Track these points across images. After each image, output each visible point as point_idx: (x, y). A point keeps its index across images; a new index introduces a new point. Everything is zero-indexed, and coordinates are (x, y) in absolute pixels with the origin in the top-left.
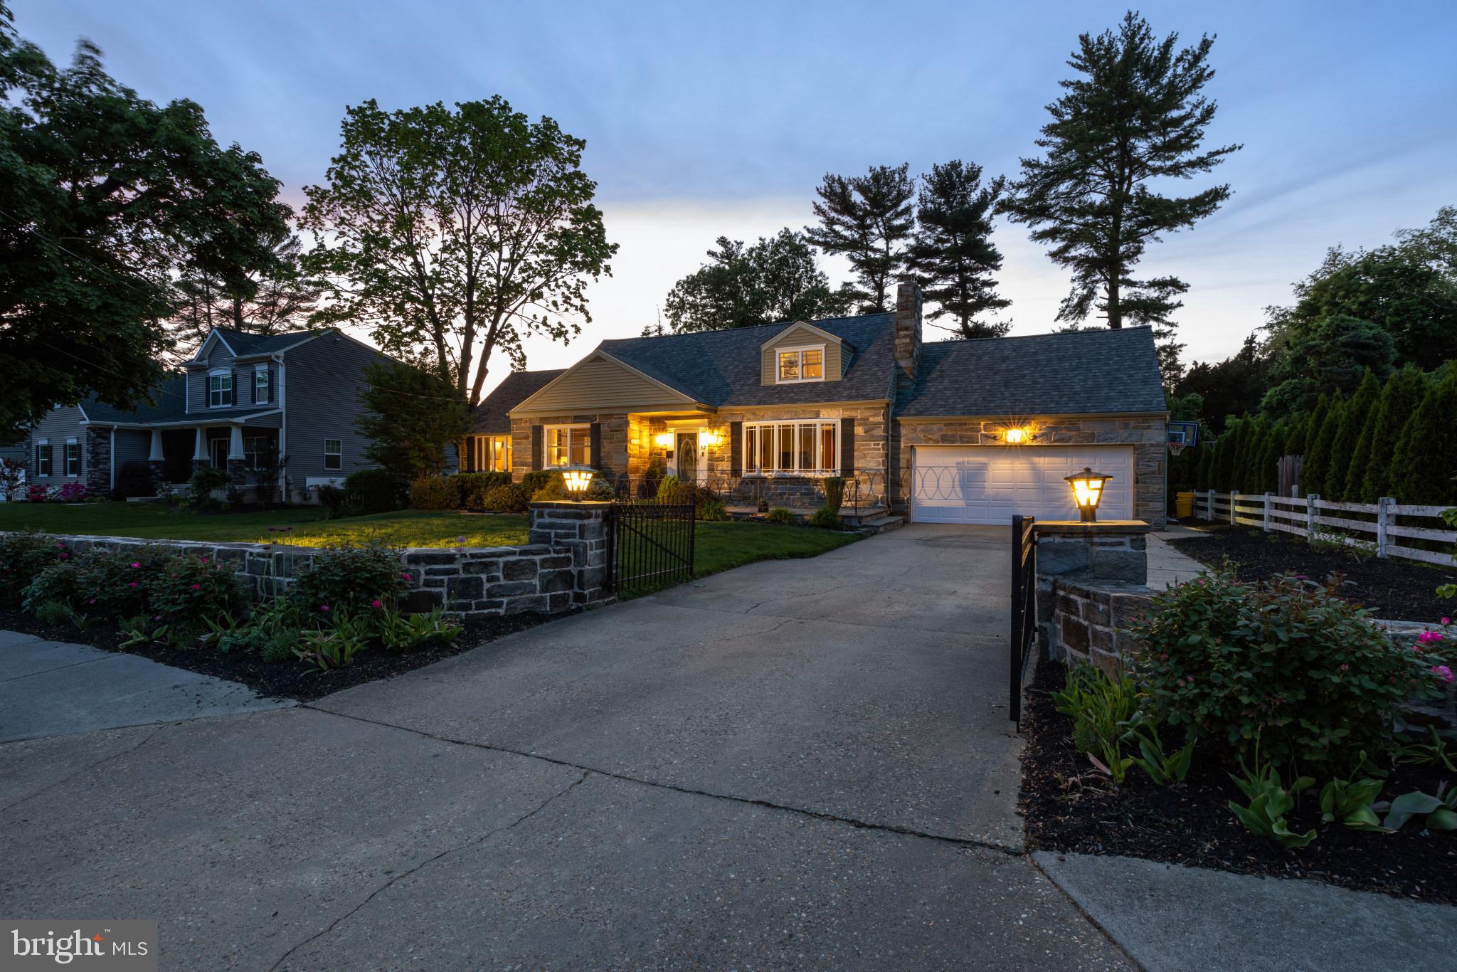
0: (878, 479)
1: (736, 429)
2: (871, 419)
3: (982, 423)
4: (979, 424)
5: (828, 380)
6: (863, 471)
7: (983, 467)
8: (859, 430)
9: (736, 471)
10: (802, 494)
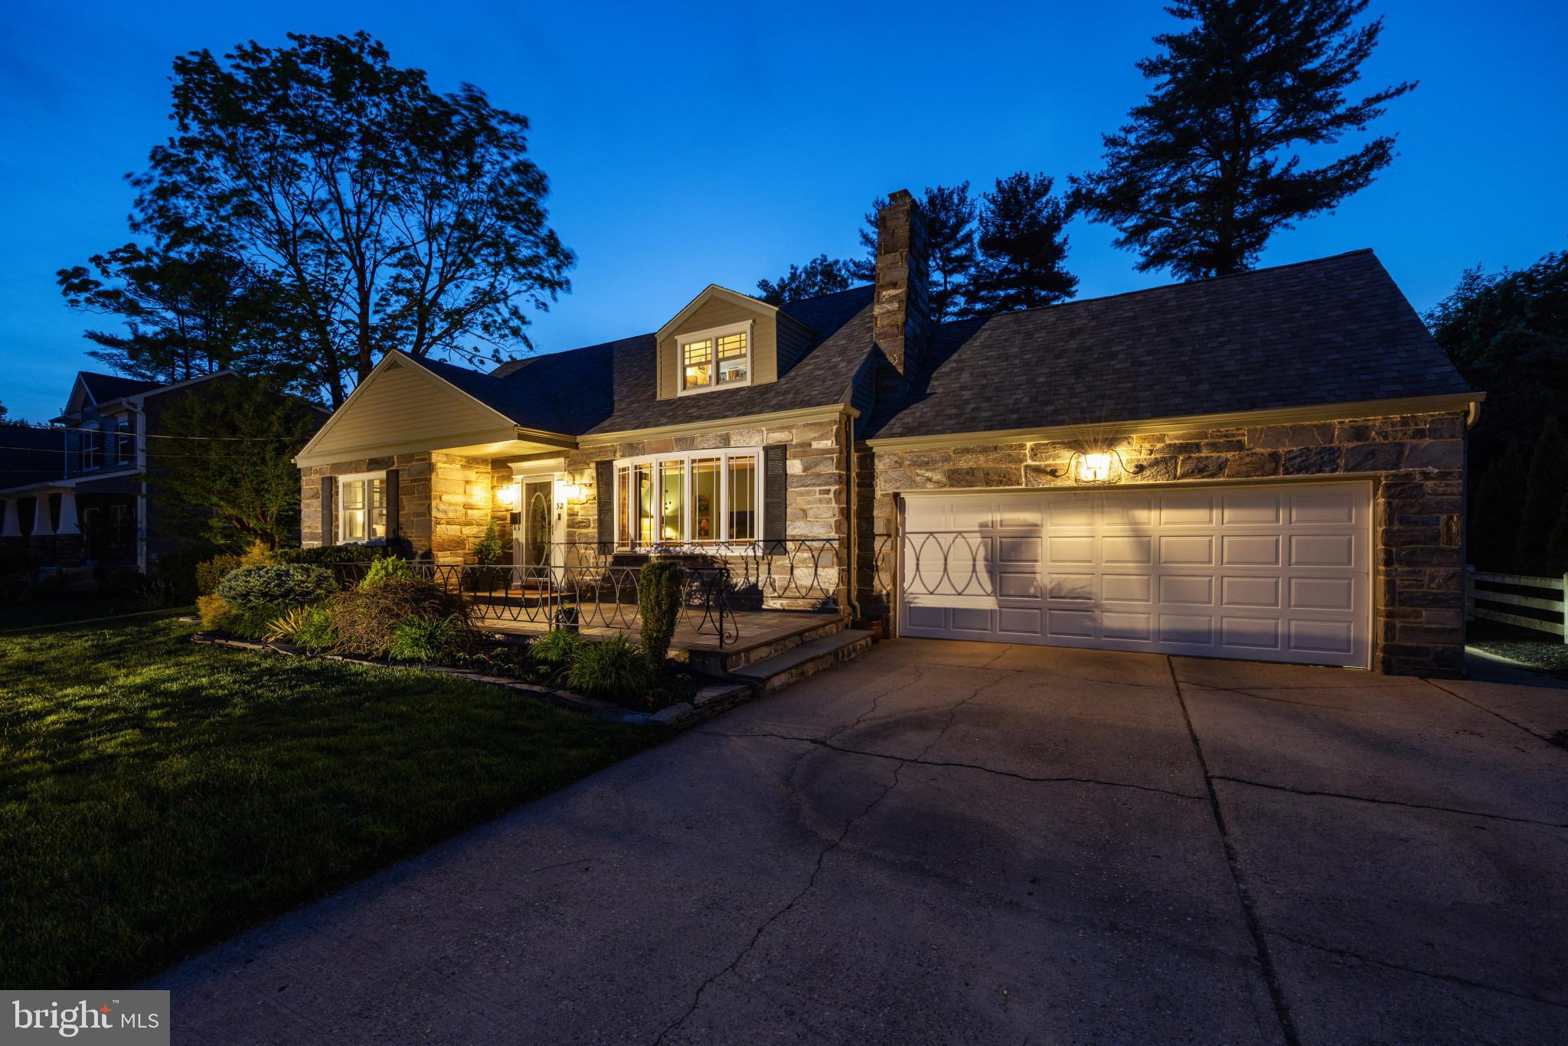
0: (828, 557)
1: (604, 471)
2: (815, 445)
3: (1029, 444)
4: (1022, 446)
5: (756, 383)
6: (802, 541)
7: (1031, 533)
8: (794, 467)
9: (604, 545)
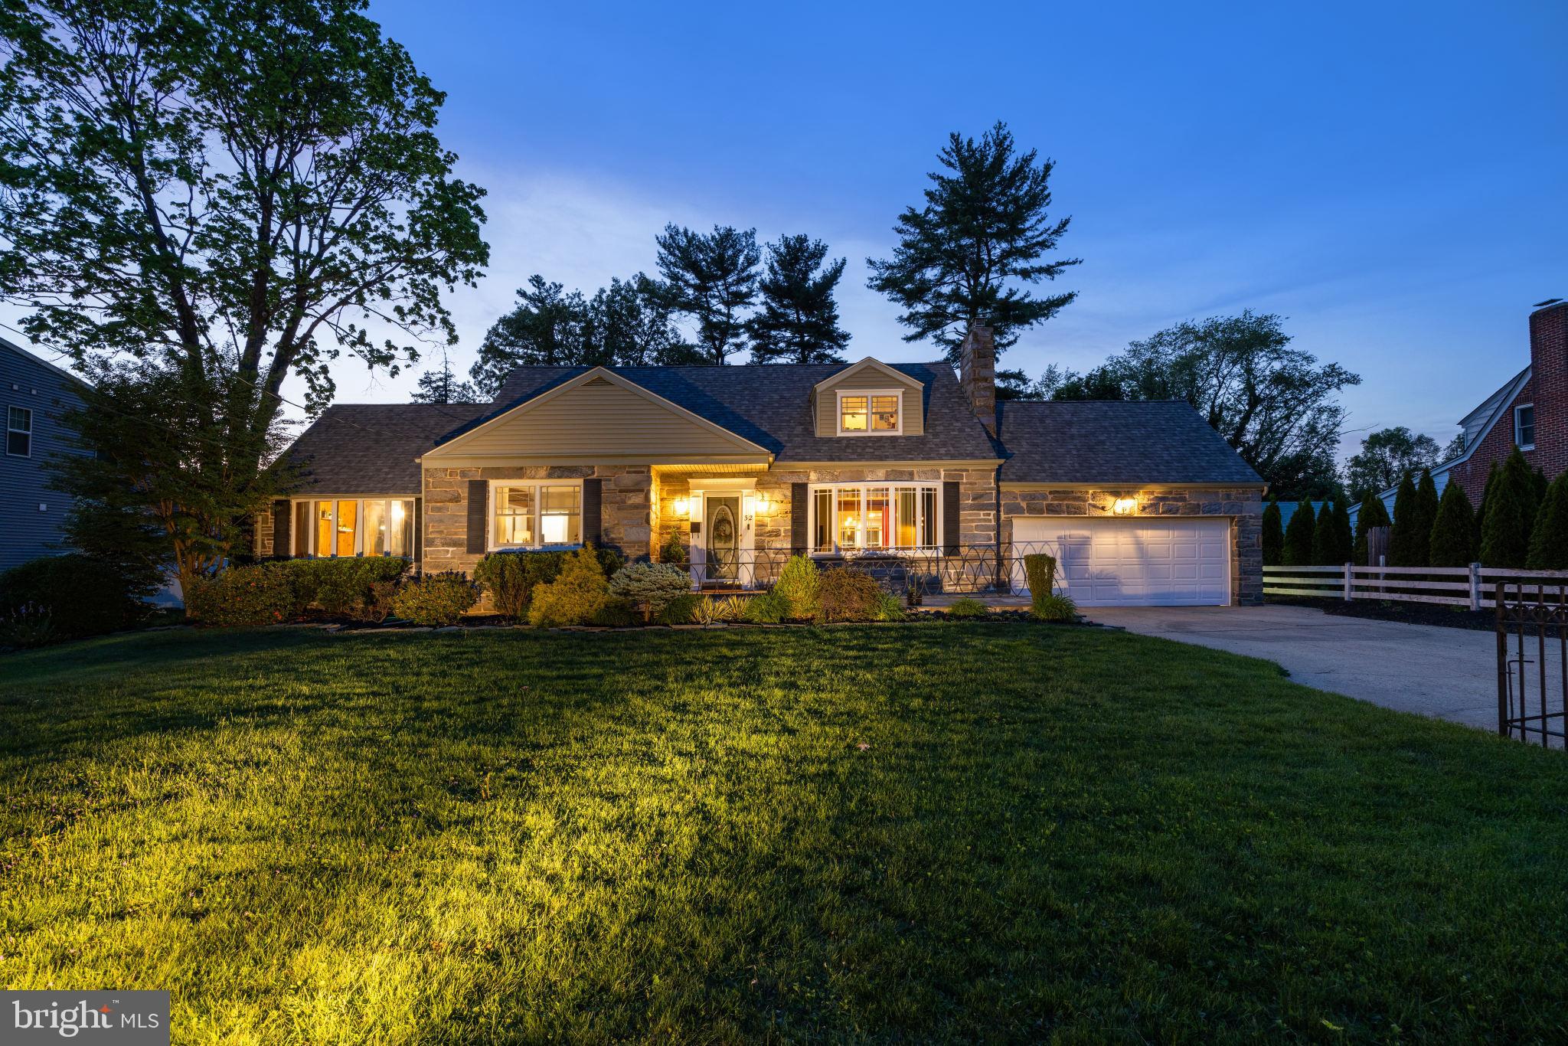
0: (989, 557)
1: (799, 491)
2: (980, 483)
3: (1091, 491)
4: (1087, 493)
5: (908, 434)
6: (971, 547)
7: (1085, 542)
8: (965, 497)
9: (798, 550)
10: (892, 578)
